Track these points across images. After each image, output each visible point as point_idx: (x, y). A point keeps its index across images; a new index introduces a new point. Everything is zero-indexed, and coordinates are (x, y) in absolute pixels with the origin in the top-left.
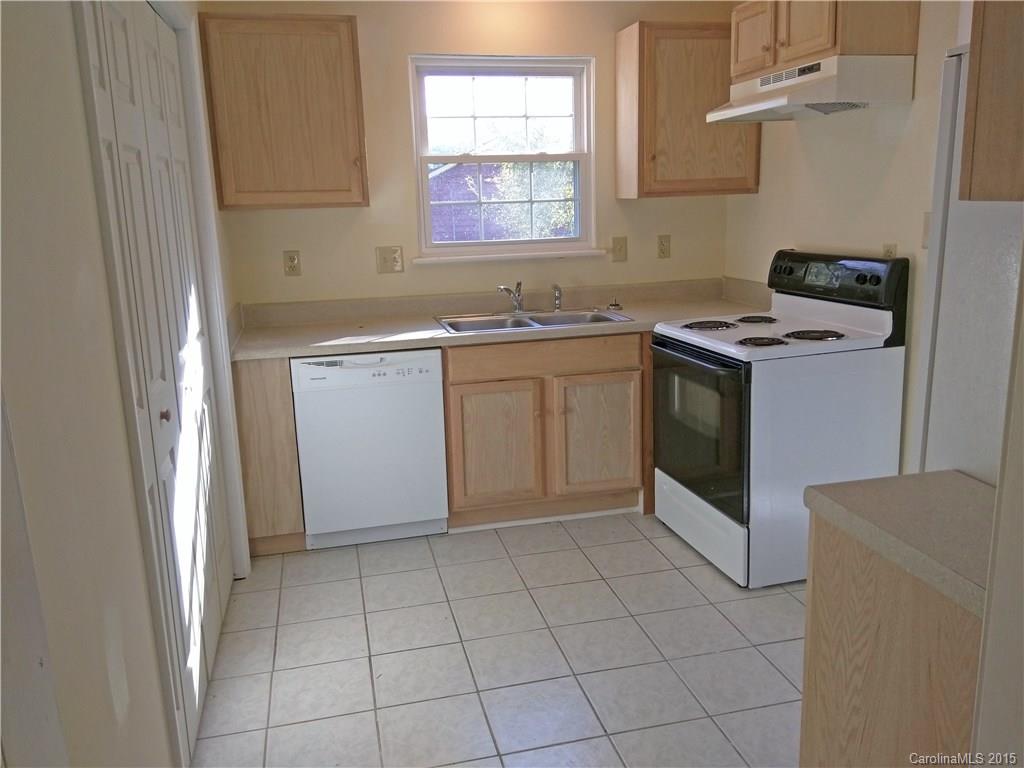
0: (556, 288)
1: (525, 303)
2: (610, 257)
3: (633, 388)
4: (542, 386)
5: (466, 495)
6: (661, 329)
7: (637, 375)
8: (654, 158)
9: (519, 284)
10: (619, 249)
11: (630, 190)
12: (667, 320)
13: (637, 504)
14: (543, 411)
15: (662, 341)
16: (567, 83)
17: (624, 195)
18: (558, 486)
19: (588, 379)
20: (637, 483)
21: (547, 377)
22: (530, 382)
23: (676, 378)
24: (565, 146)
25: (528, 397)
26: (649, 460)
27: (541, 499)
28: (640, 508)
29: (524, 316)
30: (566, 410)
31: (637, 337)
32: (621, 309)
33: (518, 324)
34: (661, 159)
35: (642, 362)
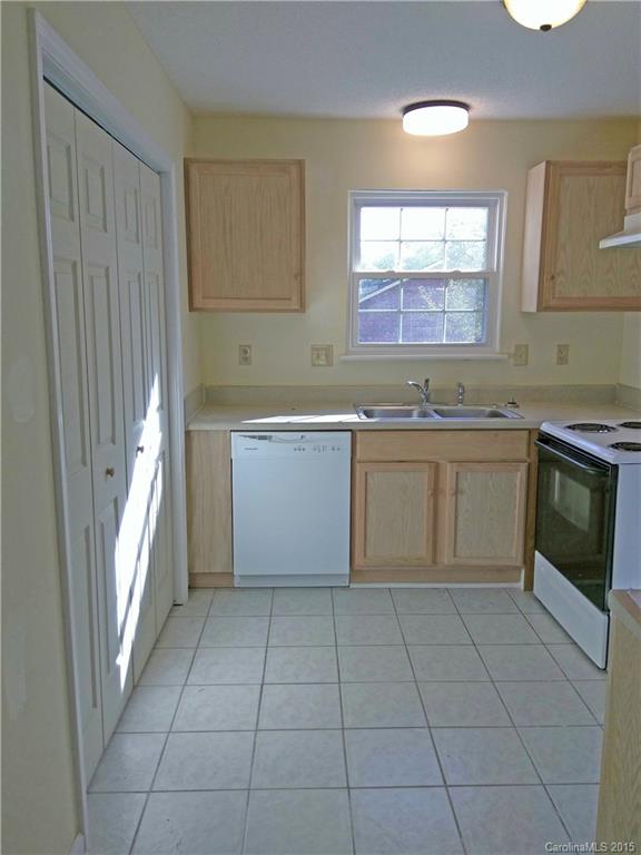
0: (460, 385)
1: (432, 396)
2: (512, 360)
3: (519, 477)
4: (437, 467)
5: (365, 555)
6: (545, 427)
7: (524, 467)
8: (553, 278)
9: (427, 381)
10: (521, 353)
11: (531, 305)
12: (553, 421)
13: (518, 580)
14: (436, 492)
15: (546, 439)
16: (480, 215)
17: (525, 309)
18: (446, 558)
19: (479, 466)
20: (519, 562)
21: (441, 462)
22: (426, 465)
23: (557, 474)
24: (477, 268)
25: (423, 479)
26: (531, 543)
27: (431, 567)
28: (521, 585)
29: (430, 408)
30: (457, 492)
31: (527, 432)
32: (517, 407)
33: (424, 414)
34: (560, 279)
35: (529, 455)
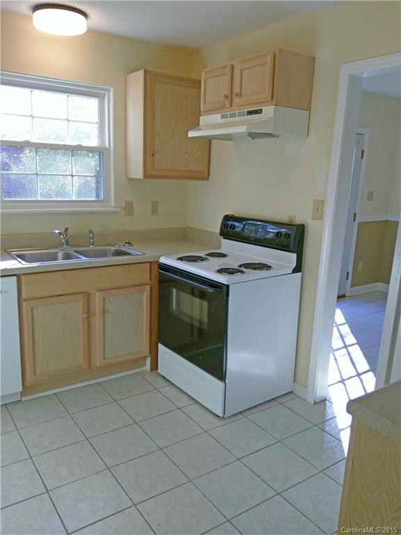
0: (91, 232)
1: (70, 241)
2: (123, 212)
3: (145, 297)
4: (88, 296)
5: (35, 374)
6: (163, 260)
7: (148, 288)
8: (153, 155)
9: (67, 229)
10: (129, 208)
11: (137, 171)
12: (167, 255)
13: (145, 365)
14: (88, 312)
15: (165, 268)
16: (93, 103)
17: (132, 176)
18: (98, 361)
19: (118, 291)
20: (147, 353)
21: (91, 292)
22: (80, 296)
23: (174, 290)
24: (93, 142)
25: (78, 306)
26: (154, 338)
27: (89, 369)
28: (148, 367)
29: (71, 251)
30: (104, 312)
31: (149, 264)
32: (132, 245)
33: (67, 257)
34: (157, 156)
35: (151, 280)
